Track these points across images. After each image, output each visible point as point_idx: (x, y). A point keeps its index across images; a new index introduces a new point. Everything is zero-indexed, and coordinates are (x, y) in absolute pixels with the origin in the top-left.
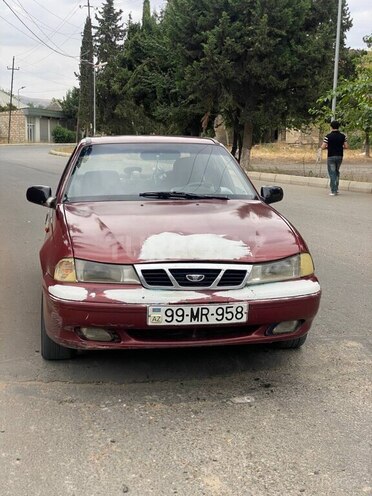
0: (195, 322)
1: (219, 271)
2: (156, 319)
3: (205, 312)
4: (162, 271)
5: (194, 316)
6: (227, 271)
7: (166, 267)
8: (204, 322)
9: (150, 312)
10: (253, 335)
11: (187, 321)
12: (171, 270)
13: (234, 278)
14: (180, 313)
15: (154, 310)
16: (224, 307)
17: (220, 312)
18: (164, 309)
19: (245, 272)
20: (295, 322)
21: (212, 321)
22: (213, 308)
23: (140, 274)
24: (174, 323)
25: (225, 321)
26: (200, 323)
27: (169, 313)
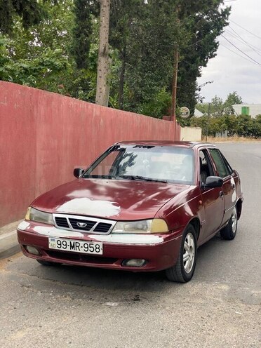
0: (73, 250)
1: (96, 222)
2: (53, 245)
3: (78, 245)
4: (65, 219)
5: (72, 247)
6: (100, 223)
7: (67, 217)
8: (78, 251)
9: (50, 241)
10: (114, 264)
11: (68, 249)
12: (70, 219)
13: (104, 228)
14: (64, 243)
15: (52, 240)
16: (88, 244)
17: (86, 246)
18: (56, 240)
19: (111, 225)
20: (143, 261)
21: (82, 251)
22: (82, 243)
23: (54, 219)
24: (62, 249)
25: (89, 252)
26: (75, 251)
27: (59, 243)
